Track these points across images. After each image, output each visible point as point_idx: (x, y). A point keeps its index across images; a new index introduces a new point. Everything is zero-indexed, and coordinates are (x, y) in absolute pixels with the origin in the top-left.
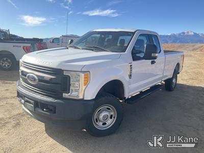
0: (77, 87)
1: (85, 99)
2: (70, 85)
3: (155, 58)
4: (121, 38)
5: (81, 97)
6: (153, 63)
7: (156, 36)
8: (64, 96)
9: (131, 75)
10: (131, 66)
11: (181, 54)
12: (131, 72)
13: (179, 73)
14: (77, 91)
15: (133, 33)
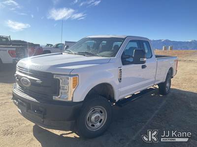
0: (66, 90)
1: (74, 101)
2: (59, 88)
3: (144, 62)
4: (115, 44)
5: (70, 99)
6: (143, 67)
7: (147, 42)
8: (54, 99)
9: (121, 79)
10: (120, 70)
11: (175, 59)
12: (120, 76)
13: (172, 77)
14: (66, 93)
15: (124, 39)
